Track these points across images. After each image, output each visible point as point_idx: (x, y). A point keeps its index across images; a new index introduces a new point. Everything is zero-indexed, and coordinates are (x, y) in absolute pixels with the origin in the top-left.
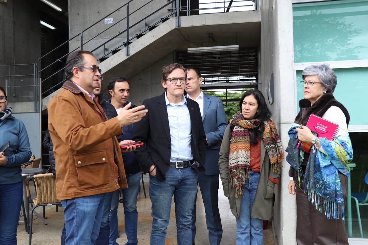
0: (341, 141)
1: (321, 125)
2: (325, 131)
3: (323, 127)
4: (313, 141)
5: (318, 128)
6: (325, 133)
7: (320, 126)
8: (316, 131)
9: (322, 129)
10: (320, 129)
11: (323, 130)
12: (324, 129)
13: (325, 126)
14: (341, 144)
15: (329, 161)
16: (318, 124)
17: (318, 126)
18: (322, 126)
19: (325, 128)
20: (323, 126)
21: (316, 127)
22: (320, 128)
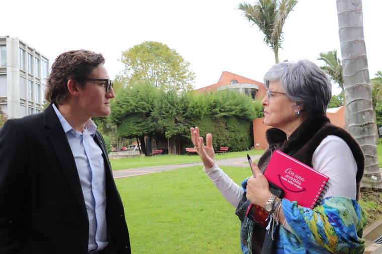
0: (329, 210)
1: (293, 174)
2: (301, 188)
3: (296, 178)
4: (267, 206)
5: (286, 180)
6: (300, 191)
7: (291, 176)
8: (283, 185)
9: (295, 183)
10: (290, 182)
11: (295, 185)
12: (297, 182)
13: (300, 177)
14: (329, 216)
15: (305, 250)
16: (288, 171)
17: (287, 176)
18: (294, 177)
19: (300, 180)
20: (296, 176)
21: (282, 178)
22: (290, 180)
